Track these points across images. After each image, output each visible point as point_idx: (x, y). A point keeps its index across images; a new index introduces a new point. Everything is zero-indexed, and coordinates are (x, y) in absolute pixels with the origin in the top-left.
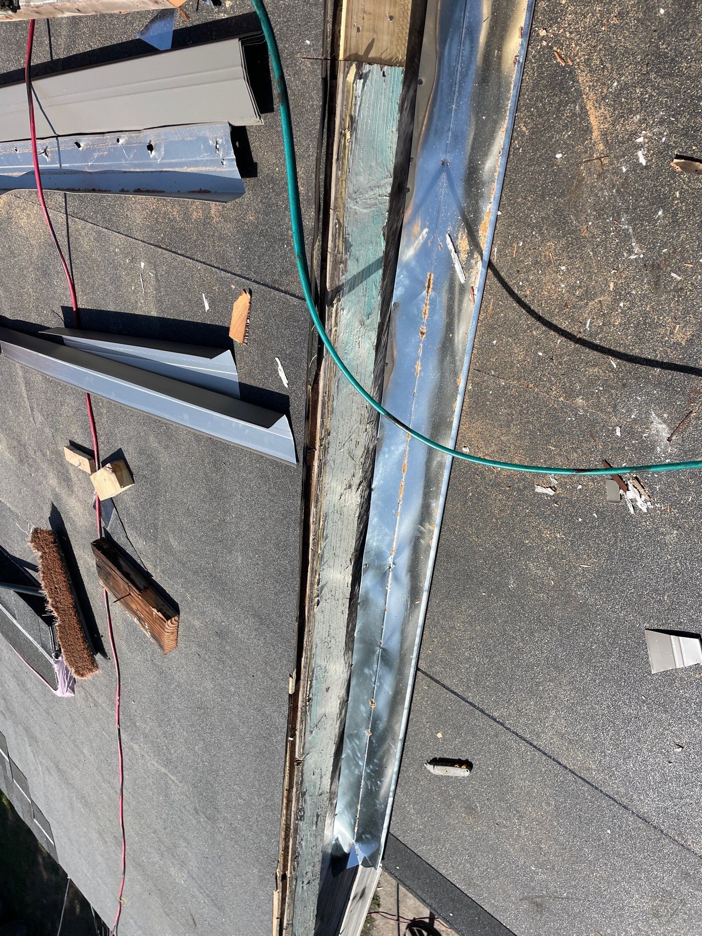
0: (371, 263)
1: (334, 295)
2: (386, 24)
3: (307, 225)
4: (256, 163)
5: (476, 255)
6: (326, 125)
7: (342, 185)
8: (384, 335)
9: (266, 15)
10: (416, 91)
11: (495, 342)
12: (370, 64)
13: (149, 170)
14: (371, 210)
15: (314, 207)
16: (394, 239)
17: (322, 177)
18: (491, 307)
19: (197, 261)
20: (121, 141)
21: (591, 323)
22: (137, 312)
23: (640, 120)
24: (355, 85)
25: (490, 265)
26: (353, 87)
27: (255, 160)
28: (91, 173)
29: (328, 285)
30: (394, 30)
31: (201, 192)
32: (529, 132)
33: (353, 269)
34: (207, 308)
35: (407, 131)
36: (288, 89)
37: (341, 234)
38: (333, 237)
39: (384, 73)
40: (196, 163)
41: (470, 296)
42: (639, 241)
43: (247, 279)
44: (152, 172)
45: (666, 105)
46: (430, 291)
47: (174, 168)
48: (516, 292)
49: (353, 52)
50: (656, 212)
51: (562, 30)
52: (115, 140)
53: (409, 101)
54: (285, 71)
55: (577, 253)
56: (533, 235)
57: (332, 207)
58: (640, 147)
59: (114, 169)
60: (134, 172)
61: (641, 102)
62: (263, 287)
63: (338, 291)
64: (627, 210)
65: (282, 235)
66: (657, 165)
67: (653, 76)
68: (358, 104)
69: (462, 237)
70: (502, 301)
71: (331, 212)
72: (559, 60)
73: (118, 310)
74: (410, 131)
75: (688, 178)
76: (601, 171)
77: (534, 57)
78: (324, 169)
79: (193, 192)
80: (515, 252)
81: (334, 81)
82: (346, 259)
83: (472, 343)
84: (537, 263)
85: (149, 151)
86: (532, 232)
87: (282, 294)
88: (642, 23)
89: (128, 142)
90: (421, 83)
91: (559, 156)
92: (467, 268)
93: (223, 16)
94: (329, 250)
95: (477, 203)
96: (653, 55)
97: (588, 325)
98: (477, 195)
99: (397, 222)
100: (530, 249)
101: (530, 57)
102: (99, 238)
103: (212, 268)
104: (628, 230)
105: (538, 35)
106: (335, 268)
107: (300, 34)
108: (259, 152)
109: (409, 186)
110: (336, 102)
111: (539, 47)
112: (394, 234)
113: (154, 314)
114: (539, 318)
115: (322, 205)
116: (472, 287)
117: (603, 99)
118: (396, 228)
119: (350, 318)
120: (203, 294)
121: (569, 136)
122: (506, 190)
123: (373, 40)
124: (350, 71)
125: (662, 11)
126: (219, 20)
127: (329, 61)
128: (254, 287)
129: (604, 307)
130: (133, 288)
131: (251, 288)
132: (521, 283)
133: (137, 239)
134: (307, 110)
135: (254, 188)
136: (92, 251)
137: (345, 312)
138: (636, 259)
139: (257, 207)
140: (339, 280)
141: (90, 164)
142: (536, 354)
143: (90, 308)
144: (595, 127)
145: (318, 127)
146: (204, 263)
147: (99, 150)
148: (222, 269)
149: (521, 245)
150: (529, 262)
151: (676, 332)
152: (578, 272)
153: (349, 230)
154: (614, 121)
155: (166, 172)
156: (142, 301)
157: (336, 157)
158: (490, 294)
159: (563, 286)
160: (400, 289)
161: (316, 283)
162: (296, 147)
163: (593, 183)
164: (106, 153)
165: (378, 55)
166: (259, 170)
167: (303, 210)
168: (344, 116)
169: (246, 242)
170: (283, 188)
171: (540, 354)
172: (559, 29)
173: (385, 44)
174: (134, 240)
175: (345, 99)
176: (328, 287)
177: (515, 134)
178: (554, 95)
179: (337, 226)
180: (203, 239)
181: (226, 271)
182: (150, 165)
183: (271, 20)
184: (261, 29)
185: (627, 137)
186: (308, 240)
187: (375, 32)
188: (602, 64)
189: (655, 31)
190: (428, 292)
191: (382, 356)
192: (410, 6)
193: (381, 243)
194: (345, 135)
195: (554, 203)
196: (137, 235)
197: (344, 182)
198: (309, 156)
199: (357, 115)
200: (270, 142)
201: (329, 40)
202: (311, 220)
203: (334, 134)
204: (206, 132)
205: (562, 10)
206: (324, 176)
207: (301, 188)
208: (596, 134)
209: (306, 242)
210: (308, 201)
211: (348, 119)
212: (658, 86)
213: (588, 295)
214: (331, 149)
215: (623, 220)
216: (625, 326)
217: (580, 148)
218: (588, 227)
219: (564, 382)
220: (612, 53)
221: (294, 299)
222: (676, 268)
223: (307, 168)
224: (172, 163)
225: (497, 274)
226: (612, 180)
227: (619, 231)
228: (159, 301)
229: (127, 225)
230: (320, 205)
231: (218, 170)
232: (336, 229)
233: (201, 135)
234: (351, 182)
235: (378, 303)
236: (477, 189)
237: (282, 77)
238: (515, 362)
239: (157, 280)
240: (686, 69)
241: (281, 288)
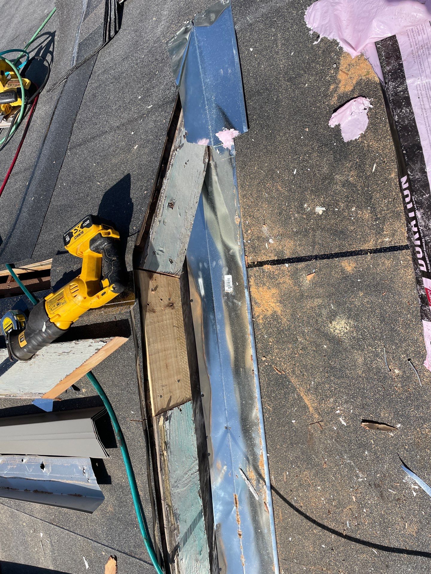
0: (195, 518)
1: (174, 554)
2: (176, 385)
3: (147, 515)
4: (110, 476)
5: (261, 481)
6: (150, 454)
7: (167, 483)
8: (214, 550)
9: (106, 397)
10: (201, 401)
11: (290, 539)
12: (171, 410)
13: (42, 479)
14: (188, 486)
15: (150, 504)
16: (207, 487)
17: (153, 484)
18: (281, 515)
19: (77, 534)
20: (24, 461)
21: (350, 524)
22: (40, 566)
23: (334, 401)
24: (164, 425)
25: (272, 487)
26: (163, 427)
27: (109, 474)
28: (6, 478)
29: (168, 549)
30: (182, 386)
31: (76, 495)
32: (272, 409)
33: (183, 528)
34: (87, 567)
35: (201, 424)
36: (124, 436)
37: (172, 512)
38: (166, 517)
39: (180, 409)
40: (72, 479)
41: (265, 508)
42: (360, 470)
43: (113, 549)
44: (44, 481)
45: (346, 393)
46: (238, 506)
47: (58, 479)
48: (294, 504)
49: (160, 409)
50: (364, 452)
51: (274, 357)
52: (21, 460)
53: (199, 408)
54: (121, 427)
55: (325, 478)
56: (293, 468)
57: (162, 498)
58: (339, 415)
59: (20, 476)
60: (33, 480)
61: (331, 392)
62: (124, 555)
63: (176, 550)
64: (346, 452)
65: (132, 521)
66: (353, 425)
67: (332, 378)
68: (168, 433)
69: (249, 470)
70: (286, 510)
71: (162, 502)
72: (277, 371)
73: (26, 563)
74: (203, 423)
75: (375, 432)
76: (322, 430)
77: (263, 370)
78: (153, 479)
79: (71, 495)
80: (285, 478)
81: (151, 429)
82: (178, 526)
83: (275, 540)
84: (301, 485)
85: (42, 469)
86: (292, 466)
87: (138, 560)
88: (316, 352)
89: (28, 462)
90: (203, 395)
91: (294, 421)
92: (258, 490)
93: (81, 396)
94: (165, 526)
95: (253, 450)
96: (328, 368)
97: (348, 525)
98: (251, 445)
99: (207, 476)
100: (294, 476)
101: (261, 371)
102: (12, 515)
103: (88, 539)
104: (351, 463)
105: (262, 360)
106: (171, 535)
107: (127, 408)
108: (111, 469)
109: (209, 451)
110: (154, 439)
111: (264, 366)
112: (206, 484)
113: (51, 568)
114: (314, 522)
115: (156, 501)
116: (265, 502)
117: (309, 390)
118: (207, 480)
119: (188, 562)
120: (84, 557)
121: (296, 410)
122: (268, 441)
123: (171, 397)
124: (160, 421)
125: (325, 346)
126: (79, 398)
127: (146, 420)
128: (118, 554)
129: (354, 512)
130: (36, 550)
131: (116, 555)
132: (295, 498)
133: (37, 518)
134: (137, 448)
135: (110, 490)
136: (8, 523)
137: (184, 560)
138: (362, 481)
139: (113, 502)
140: (175, 542)
141: (5, 472)
142: (321, 547)
143: (8, 561)
144: (309, 406)
145: (145, 457)
146: (83, 536)
147: (11, 464)
148: (94, 541)
149: (288, 474)
150: (296, 484)
151: (406, 527)
152: (329, 490)
153: (176, 506)
154: (319, 401)
155: (53, 481)
156: (43, 559)
157: (160, 469)
158: (277, 506)
159: (323, 499)
160: (218, 514)
161: (160, 552)
162: (133, 468)
163: (319, 436)
164: (15, 466)
165: (175, 402)
166: (112, 480)
167: (143, 506)
168: (161, 444)
169: (109, 524)
170: (129, 492)
171: (323, 546)
172: (272, 356)
173: (178, 395)
174: (35, 518)
175: (160, 435)
176: (168, 551)
177: (264, 410)
178: (280, 389)
179: (168, 509)
180: (80, 521)
181: (97, 542)
182: (42, 476)
183: (109, 400)
184: (104, 406)
185: (329, 410)
186: (150, 526)
187: (170, 392)
188: (302, 373)
189: (325, 356)
190: (236, 507)
191: (216, 566)
192: (188, 370)
193: (199, 502)
194: (163, 454)
195: (300, 448)
196: (37, 515)
197: (168, 480)
198: (142, 474)
199: (168, 440)
200: (117, 464)
201: (145, 409)
202: (150, 513)
203: (156, 456)
204: (75, 461)
205: (271, 348)
206: (154, 484)
207: (140, 493)
208: (311, 409)
209: (149, 526)
210: (146, 500)
211: (163, 444)
212: (337, 383)
213: (340, 505)
214: (155, 465)
215: (345, 457)
216: (372, 525)
217: (305, 417)
218: (326, 462)
219: (346, 565)
220: (305, 366)
221: (146, 564)
222: (390, 486)
223: (142, 480)
224: (56, 476)
225: (278, 493)
226: (330, 434)
227: (346, 464)
228: (54, 560)
229: (30, 509)
230: (154, 501)
231: (86, 484)
232: (167, 511)
233: (73, 463)
234: (172, 478)
235: (205, 540)
236: (251, 441)
237: (120, 430)
238: (308, 552)
239: (52, 545)
240: (349, 374)
241: (136, 556)
